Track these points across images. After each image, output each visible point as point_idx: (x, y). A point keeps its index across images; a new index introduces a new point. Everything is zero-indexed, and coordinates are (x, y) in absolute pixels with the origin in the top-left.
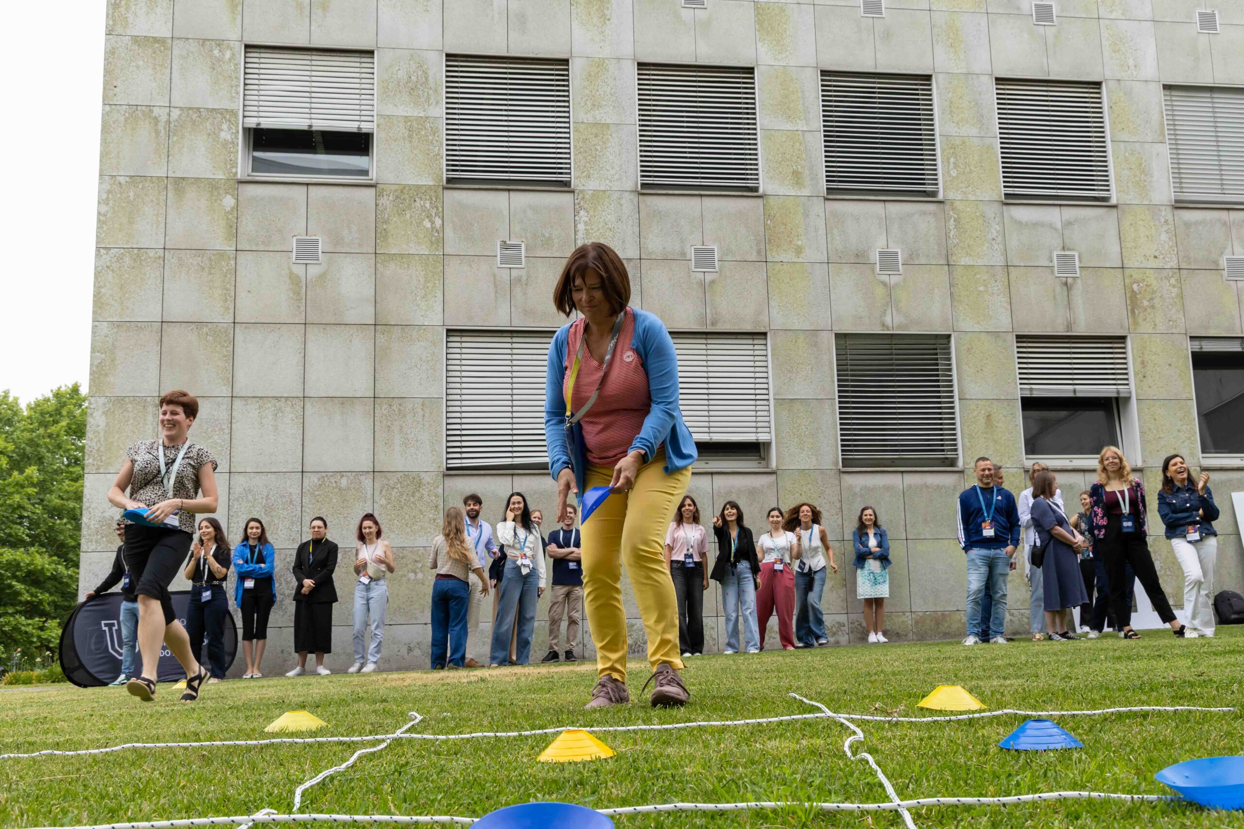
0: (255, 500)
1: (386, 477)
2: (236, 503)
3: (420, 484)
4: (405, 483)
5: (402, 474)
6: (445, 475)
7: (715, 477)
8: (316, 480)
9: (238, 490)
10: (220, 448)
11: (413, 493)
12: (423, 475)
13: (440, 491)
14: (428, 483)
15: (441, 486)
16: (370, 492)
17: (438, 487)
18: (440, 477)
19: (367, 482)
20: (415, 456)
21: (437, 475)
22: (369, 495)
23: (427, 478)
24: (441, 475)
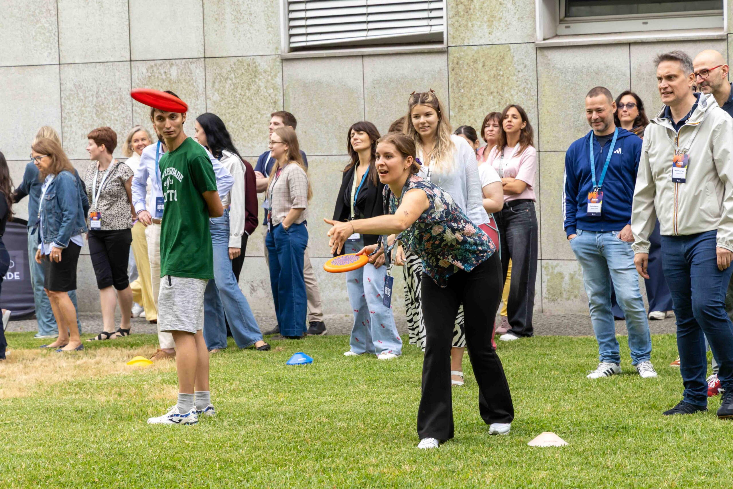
0: (86, 98)
1: (218, 64)
2: (67, 102)
3: (255, 73)
4: (240, 72)
5: (235, 59)
6: (285, 60)
7: (633, 48)
8: (145, 71)
9: (69, 85)
10: (48, 34)
11: (249, 84)
12: (258, 60)
13: (279, 80)
14: (265, 72)
15: (280, 75)
16: (201, 85)
17: (276, 76)
18: (278, 63)
19: (198, 71)
20: (249, 35)
21: (275, 60)
22: (201, 90)
23: (263, 64)
24: (279, 60)
